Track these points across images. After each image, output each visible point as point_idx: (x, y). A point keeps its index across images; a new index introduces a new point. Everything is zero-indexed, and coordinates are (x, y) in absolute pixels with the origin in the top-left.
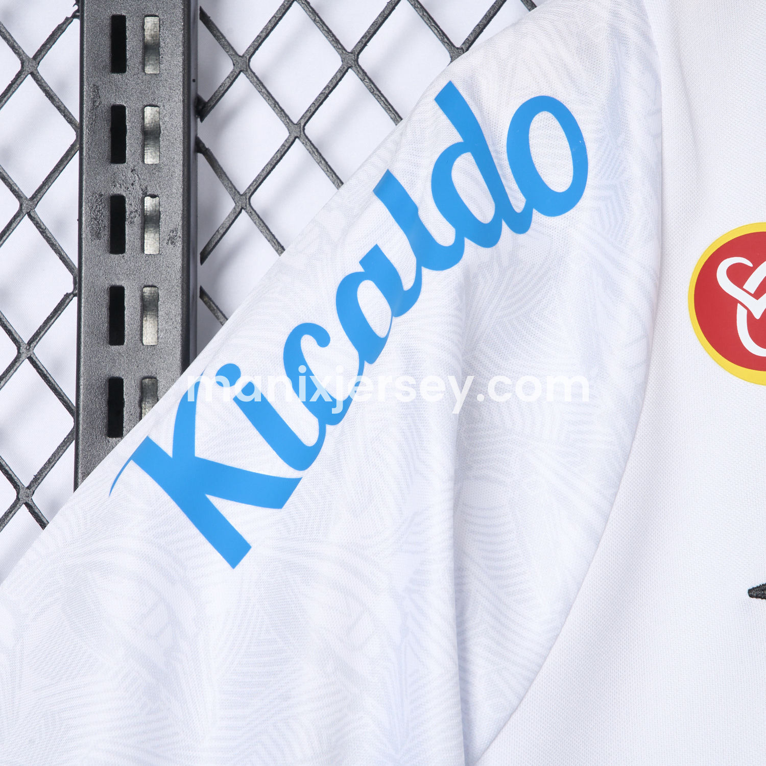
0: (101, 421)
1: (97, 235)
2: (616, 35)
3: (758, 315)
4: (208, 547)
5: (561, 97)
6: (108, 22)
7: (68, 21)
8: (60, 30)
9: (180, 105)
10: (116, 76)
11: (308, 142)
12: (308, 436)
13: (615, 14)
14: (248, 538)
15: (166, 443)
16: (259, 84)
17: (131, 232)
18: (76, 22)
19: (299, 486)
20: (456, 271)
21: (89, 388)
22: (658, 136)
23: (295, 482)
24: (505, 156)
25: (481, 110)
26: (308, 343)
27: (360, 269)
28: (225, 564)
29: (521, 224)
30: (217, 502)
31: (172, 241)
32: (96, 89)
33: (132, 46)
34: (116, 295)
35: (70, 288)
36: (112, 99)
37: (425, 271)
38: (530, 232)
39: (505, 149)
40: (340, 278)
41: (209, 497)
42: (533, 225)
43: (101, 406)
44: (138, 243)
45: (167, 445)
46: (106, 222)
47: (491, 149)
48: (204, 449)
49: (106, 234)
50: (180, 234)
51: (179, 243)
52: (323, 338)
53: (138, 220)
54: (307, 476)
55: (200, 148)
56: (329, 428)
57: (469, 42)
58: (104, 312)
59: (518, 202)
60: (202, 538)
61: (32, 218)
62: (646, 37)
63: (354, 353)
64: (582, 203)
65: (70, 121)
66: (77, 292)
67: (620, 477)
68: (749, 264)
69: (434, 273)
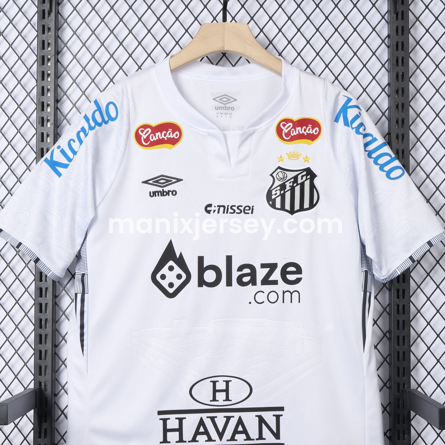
0: (40, 155)
1: (39, 124)
2: (123, 92)
3: (145, 138)
4: (56, 175)
5: (114, 102)
6: (41, 87)
7: (35, 86)
8: (34, 88)
9: (53, 101)
10: (43, 96)
11: (76, 107)
12: (71, 158)
13: (123, 88)
14: (62, 173)
15: (49, 158)
16: (68, 97)
17: (45, 123)
18: (36, 86)
19: (70, 165)
20: (94, 131)
21: (38, 149)
22: (129, 108)
23: (69, 165)
24: (105, 111)
25: (101, 103)
26: (72, 142)
27: (80, 130)
28: (58, 177)
29: (106, 123)
30: (57, 167)
31: (52, 125)
32: (39, 99)
33: (45, 91)
34: (43, 134)
35: (35, 133)
36: (42, 100)
37: (89, 130)
38: (108, 124)
39: (105, 110)
40: (77, 131)
41: (56, 167)
42: (109, 123)
43: (40, 153)
44: (46, 125)
45: (49, 159)
46: (41, 121)
47: (102, 110)
48: (55, 159)
49: (41, 123)
50: (53, 123)
51: (53, 125)
52: (74, 141)
53: (46, 121)
54: (71, 163)
55: (57, 108)
56: (75, 156)
57: (104, 90)
58: (40, 137)
59: (106, 119)
60: (55, 173)
61: (29, 121)
62: (127, 93)
63: (79, 144)
64: (117, 119)
65: (35, 104)
66: (36, 133)
67: (121, 164)
68: (144, 130)
69: (91, 131)
